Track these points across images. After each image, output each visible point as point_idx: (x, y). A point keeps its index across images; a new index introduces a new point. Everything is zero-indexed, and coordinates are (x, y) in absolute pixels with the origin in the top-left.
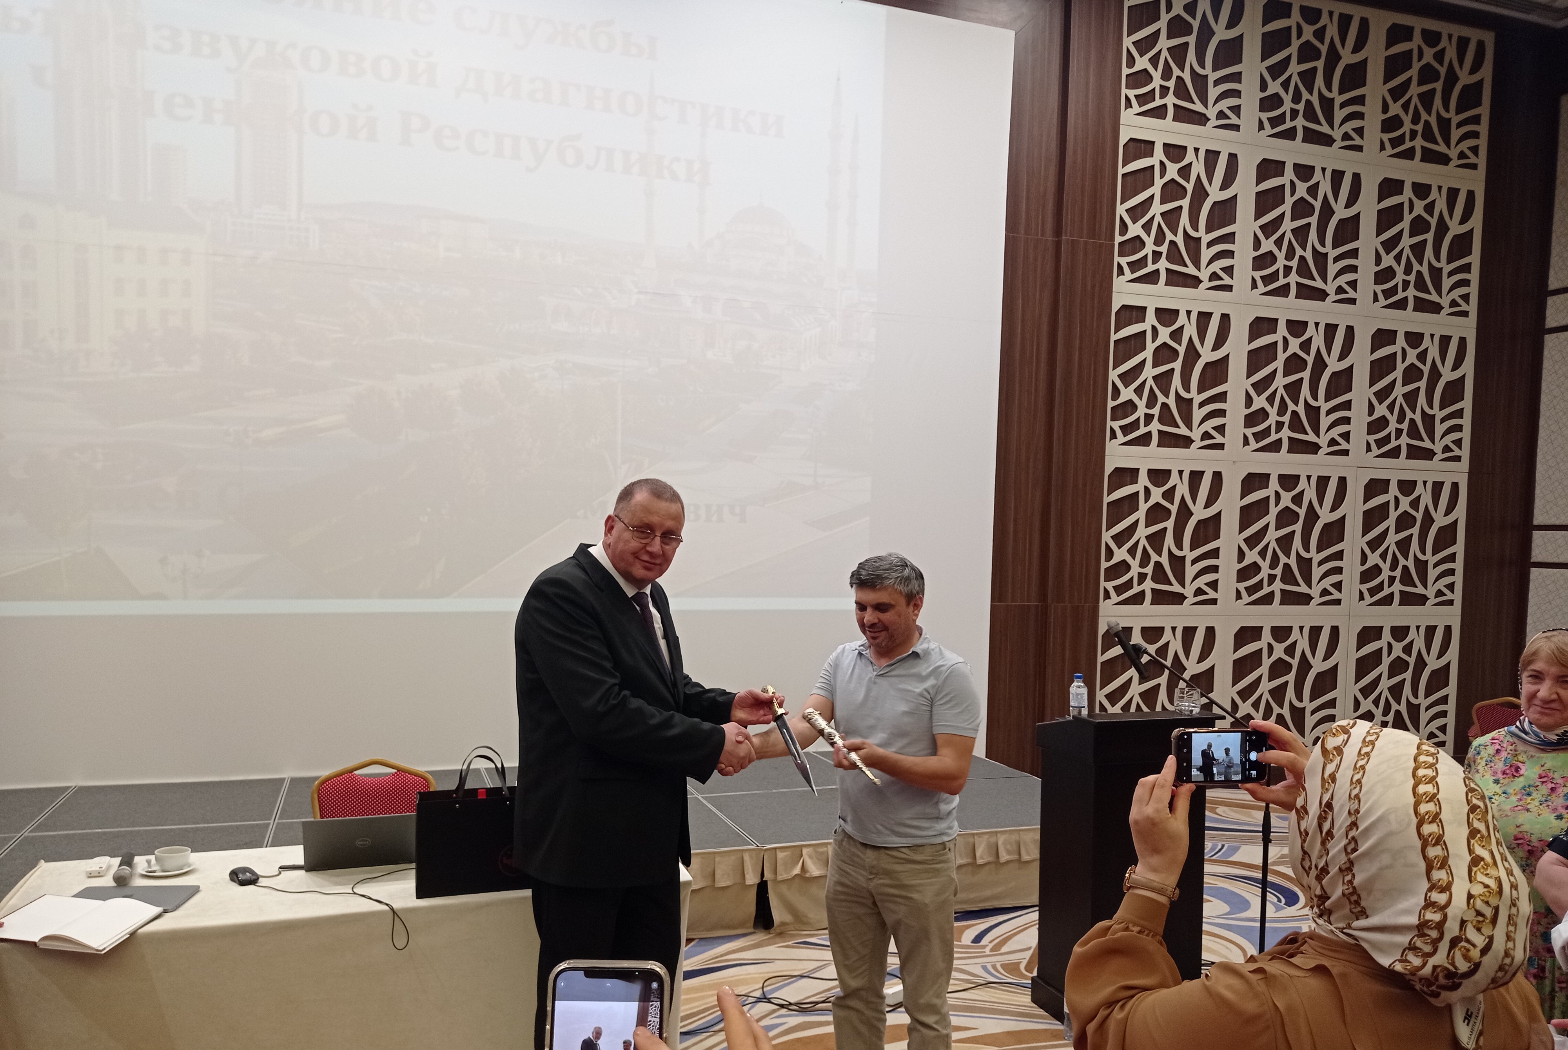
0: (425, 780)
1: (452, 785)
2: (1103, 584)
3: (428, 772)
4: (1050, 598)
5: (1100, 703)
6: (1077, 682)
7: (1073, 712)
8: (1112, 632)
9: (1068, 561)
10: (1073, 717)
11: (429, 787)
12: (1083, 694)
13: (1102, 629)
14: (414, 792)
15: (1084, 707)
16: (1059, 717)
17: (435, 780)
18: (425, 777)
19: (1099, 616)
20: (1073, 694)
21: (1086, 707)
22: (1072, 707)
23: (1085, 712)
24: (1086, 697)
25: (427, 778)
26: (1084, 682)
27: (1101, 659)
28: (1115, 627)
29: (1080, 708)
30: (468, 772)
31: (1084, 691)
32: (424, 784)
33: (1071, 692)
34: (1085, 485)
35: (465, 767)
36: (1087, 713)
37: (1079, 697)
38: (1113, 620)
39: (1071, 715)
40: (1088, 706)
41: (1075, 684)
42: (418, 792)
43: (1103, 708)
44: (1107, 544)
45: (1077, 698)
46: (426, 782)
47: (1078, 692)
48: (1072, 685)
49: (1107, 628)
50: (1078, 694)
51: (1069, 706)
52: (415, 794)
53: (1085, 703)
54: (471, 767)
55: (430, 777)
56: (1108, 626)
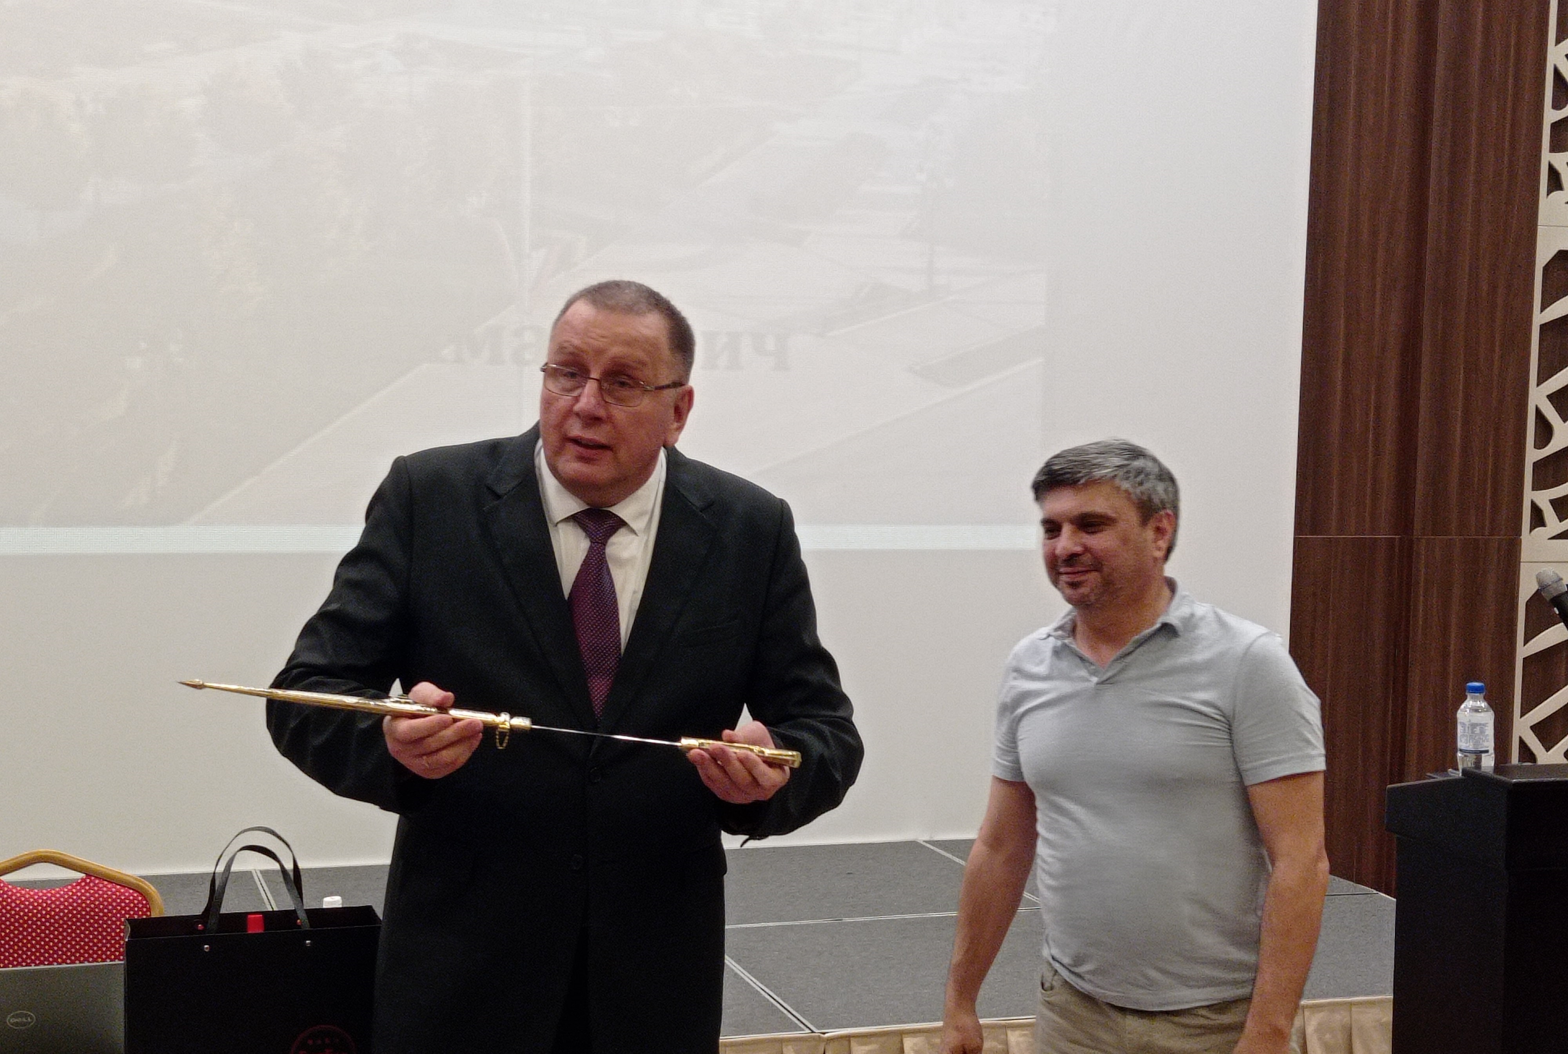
0: (141, 894)
1: (195, 905)
2: (1529, 495)
3: (146, 878)
4: (1417, 525)
5: (1522, 742)
6: (1473, 698)
7: (1464, 762)
8: (1547, 596)
9: (1457, 449)
10: (1465, 772)
11: (149, 910)
12: (1485, 725)
13: (1527, 589)
14: (119, 920)
15: (1487, 751)
16: (1436, 771)
17: (161, 894)
18: (142, 888)
19: (1520, 562)
20: (1463, 724)
21: (1492, 751)
22: (1461, 750)
23: (1488, 762)
24: (1490, 731)
25: (146, 891)
26: (1486, 699)
27: (1524, 650)
28: (1555, 586)
29: (1478, 754)
30: (227, 879)
31: (1488, 718)
32: (140, 902)
33: (1459, 721)
34: (1493, 288)
35: (221, 868)
36: (1493, 764)
37: (1477, 730)
38: (1550, 571)
39: (1460, 767)
40: (1495, 749)
41: (1469, 703)
42: (128, 920)
43: (1527, 753)
44: (1538, 412)
45: (1473, 732)
46: (145, 898)
47: (1474, 721)
48: (1463, 706)
49: (1535, 587)
50: (1474, 726)
51: (1455, 749)
52: (122, 923)
53: (1489, 744)
54: (234, 868)
55: (151, 889)
56: (1540, 582)
